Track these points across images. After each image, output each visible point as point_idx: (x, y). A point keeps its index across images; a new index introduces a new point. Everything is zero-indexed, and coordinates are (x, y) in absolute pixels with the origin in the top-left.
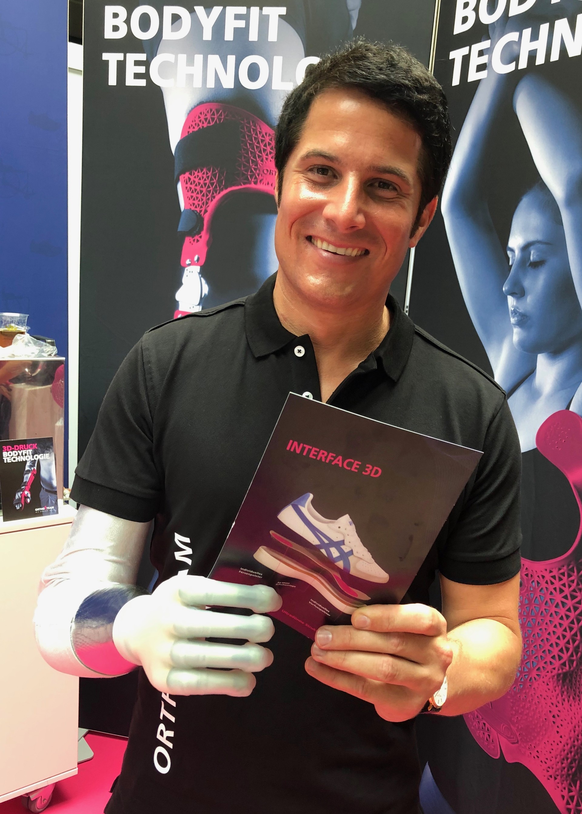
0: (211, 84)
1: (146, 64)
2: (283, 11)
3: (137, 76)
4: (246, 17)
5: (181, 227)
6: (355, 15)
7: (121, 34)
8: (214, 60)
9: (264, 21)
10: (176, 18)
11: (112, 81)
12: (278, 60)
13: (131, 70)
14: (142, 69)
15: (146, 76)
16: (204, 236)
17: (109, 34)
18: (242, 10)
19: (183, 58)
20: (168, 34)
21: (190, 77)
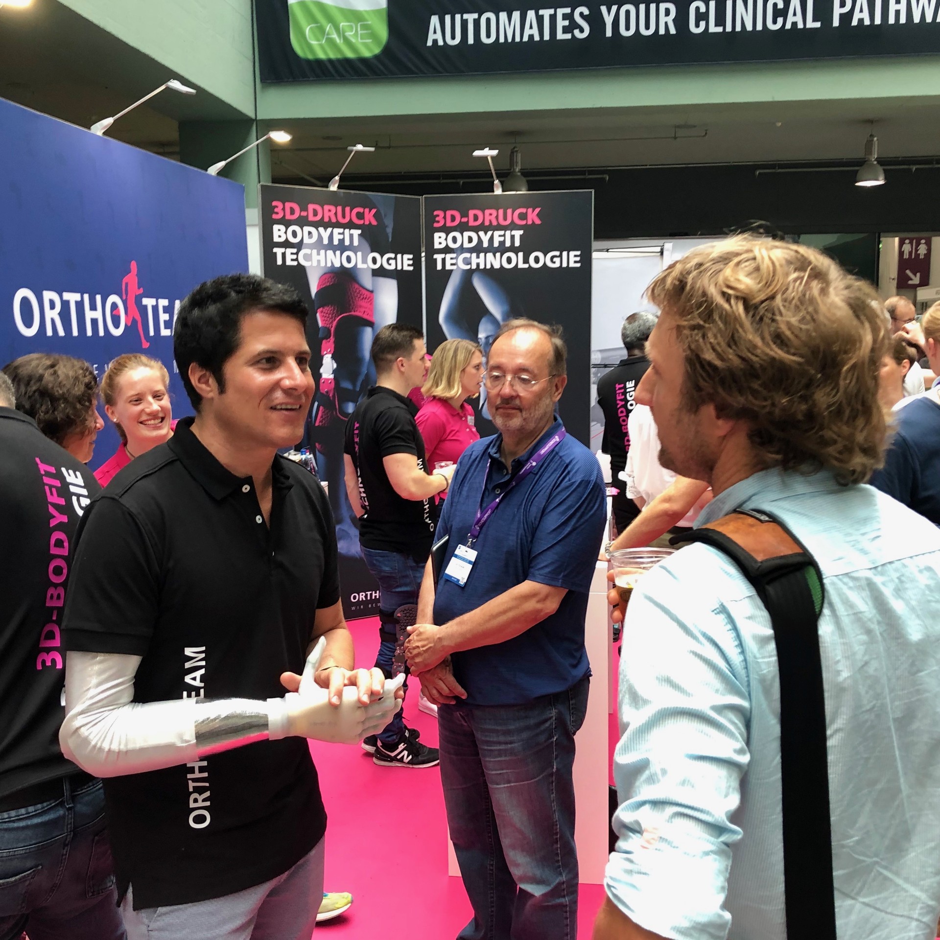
0: (329, 264)
1: (297, 254)
2: (359, 232)
3: (292, 260)
4: (343, 234)
5: (320, 336)
6: (390, 235)
7: (282, 239)
9: (351, 236)
13: (289, 257)
14: (294, 257)
15: (297, 260)
16: (332, 339)
17: (276, 239)
18: (341, 230)
19: (314, 252)
20: (306, 240)
21: (319, 261)
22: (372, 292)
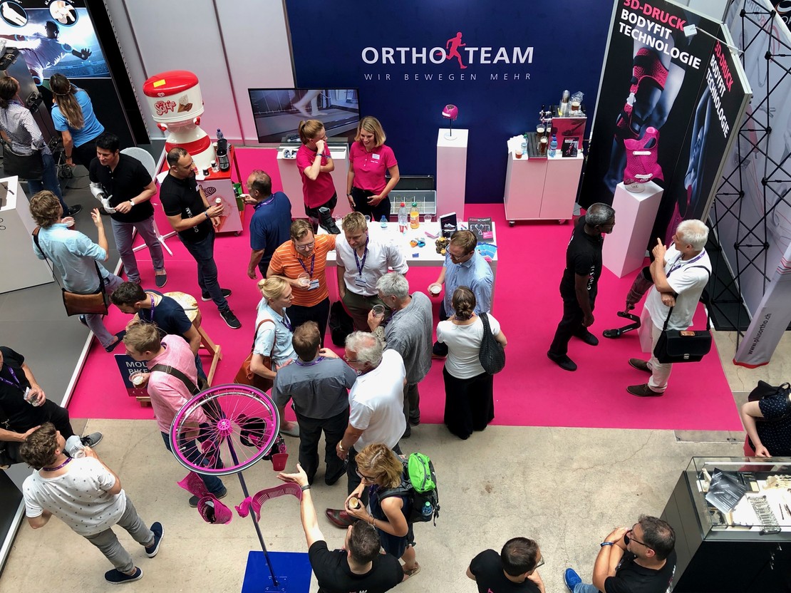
0: (647, 44)
1: (631, 30)
2: (671, 31)
3: (628, 32)
4: (661, 29)
5: (632, 81)
6: (690, 42)
7: (626, 19)
8: (650, 37)
9: (665, 32)
10: (641, 21)
11: (621, 31)
12: (667, 45)
13: (627, 30)
14: (630, 31)
15: (630, 33)
17: (622, 17)
19: (641, 33)
20: (638, 24)
21: (642, 39)
22: (668, 71)
